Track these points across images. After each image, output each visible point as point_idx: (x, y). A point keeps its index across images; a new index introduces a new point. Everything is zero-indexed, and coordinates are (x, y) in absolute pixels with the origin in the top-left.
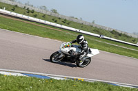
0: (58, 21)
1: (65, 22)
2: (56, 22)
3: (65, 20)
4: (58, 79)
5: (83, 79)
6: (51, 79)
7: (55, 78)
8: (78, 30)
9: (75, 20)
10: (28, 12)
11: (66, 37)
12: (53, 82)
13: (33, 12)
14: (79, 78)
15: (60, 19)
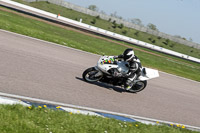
0: (157, 41)
1: (167, 43)
2: (153, 42)
3: (168, 41)
4: (147, 123)
5: (184, 126)
6: (137, 123)
7: (143, 122)
8: (185, 57)
9: (181, 42)
10: (115, 27)
11: (167, 65)
12: (138, 128)
13: (121, 27)
14: (178, 125)
15: (159, 38)
